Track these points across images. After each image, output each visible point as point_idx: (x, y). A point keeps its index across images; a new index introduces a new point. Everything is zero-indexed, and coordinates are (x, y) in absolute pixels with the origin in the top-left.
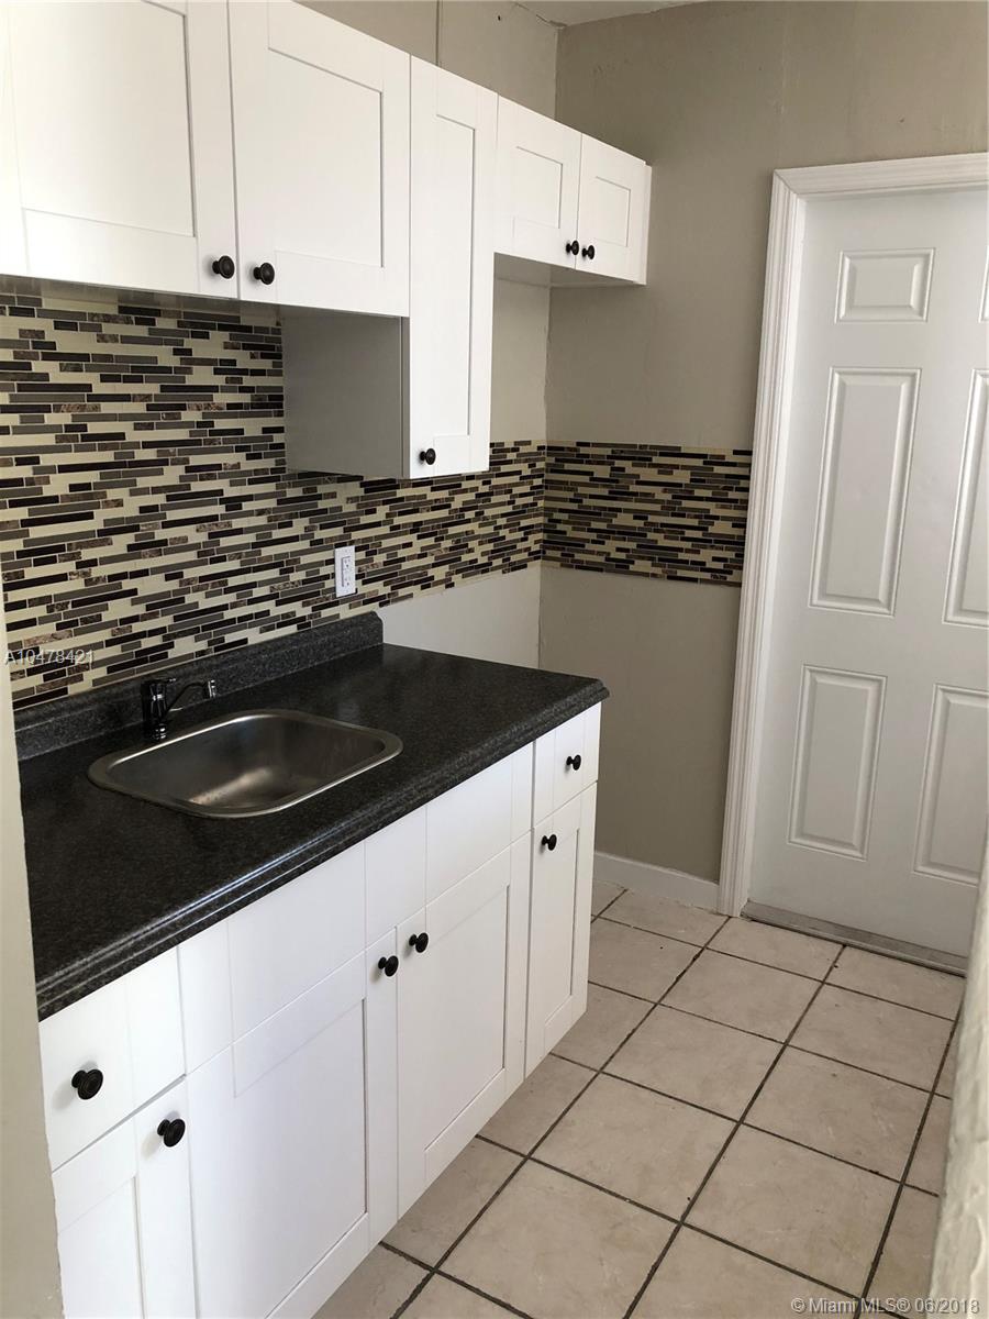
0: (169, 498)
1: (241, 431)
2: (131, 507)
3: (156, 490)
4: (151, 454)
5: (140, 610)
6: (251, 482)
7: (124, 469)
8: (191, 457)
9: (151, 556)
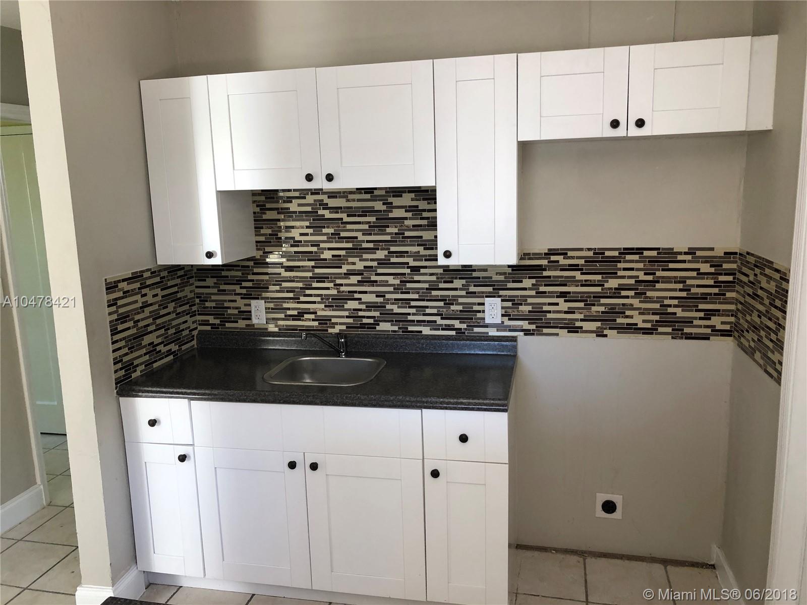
0: (378, 264)
1: (421, 237)
2: (360, 266)
3: (372, 260)
4: (371, 245)
5: (363, 307)
6: (426, 260)
7: (357, 250)
8: (391, 247)
9: (368, 286)
